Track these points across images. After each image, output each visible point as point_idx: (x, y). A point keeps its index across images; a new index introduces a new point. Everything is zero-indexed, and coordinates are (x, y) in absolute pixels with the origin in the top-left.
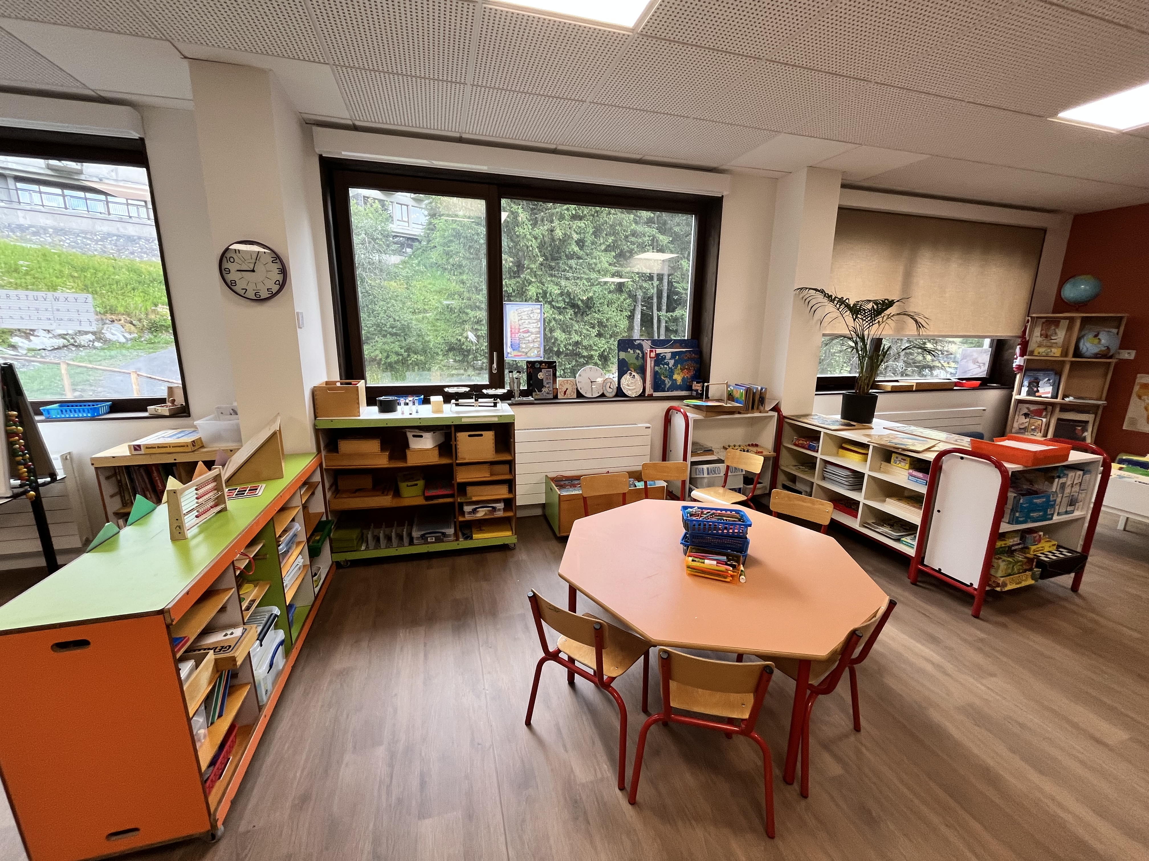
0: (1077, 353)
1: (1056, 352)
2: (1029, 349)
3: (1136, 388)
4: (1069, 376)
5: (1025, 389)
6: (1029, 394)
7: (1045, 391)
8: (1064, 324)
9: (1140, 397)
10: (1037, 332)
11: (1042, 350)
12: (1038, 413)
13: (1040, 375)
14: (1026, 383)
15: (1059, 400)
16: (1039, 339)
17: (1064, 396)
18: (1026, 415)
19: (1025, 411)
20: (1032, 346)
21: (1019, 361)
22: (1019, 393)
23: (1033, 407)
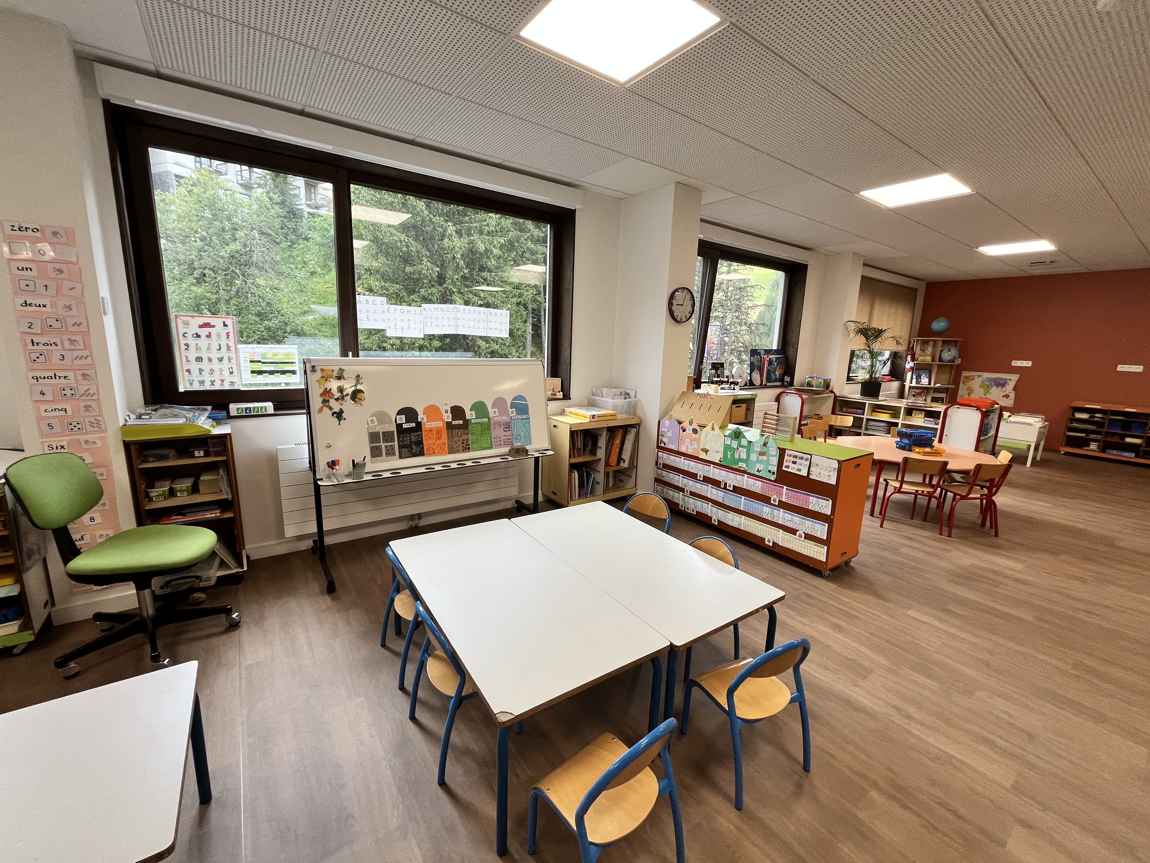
0: (940, 360)
1: (929, 359)
2: (916, 357)
3: (962, 379)
4: (937, 373)
5: (914, 381)
6: (917, 382)
7: (925, 381)
8: (931, 343)
9: (964, 383)
10: (918, 348)
11: (921, 358)
12: (919, 394)
13: (921, 372)
14: (914, 377)
15: (932, 385)
16: (919, 352)
17: (935, 384)
18: (914, 396)
19: (914, 393)
20: (917, 356)
21: (909, 365)
22: (911, 383)
23: (917, 391)
